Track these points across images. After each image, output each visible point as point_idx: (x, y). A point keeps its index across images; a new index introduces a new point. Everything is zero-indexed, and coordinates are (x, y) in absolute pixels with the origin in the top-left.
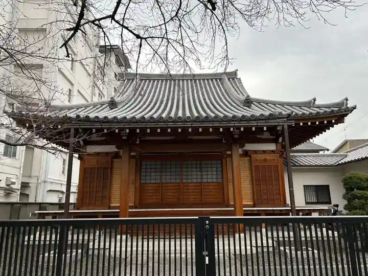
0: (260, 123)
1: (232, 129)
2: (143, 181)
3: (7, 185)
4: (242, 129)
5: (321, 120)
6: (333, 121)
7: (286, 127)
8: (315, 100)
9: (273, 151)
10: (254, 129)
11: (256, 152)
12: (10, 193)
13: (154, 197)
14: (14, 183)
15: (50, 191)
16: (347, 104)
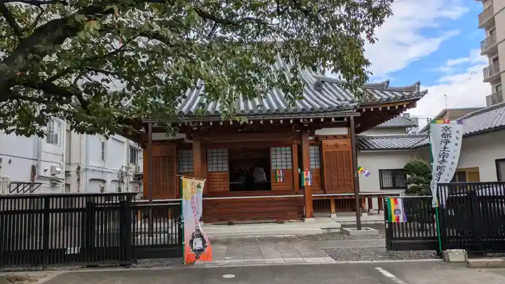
0: (328, 115)
1: (301, 121)
2: (210, 170)
3: (53, 175)
4: (311, 120)
5: (392, 105)
6: (405, 106)
7: (352, 118)
8: (388, 82)
9: (344, 137)
10: (322, 120)
11: (326, 137)
12: (55, 184)
13: (222, 186)
14: (59, 172)
15: (92, 180)
16: (419, 89)
